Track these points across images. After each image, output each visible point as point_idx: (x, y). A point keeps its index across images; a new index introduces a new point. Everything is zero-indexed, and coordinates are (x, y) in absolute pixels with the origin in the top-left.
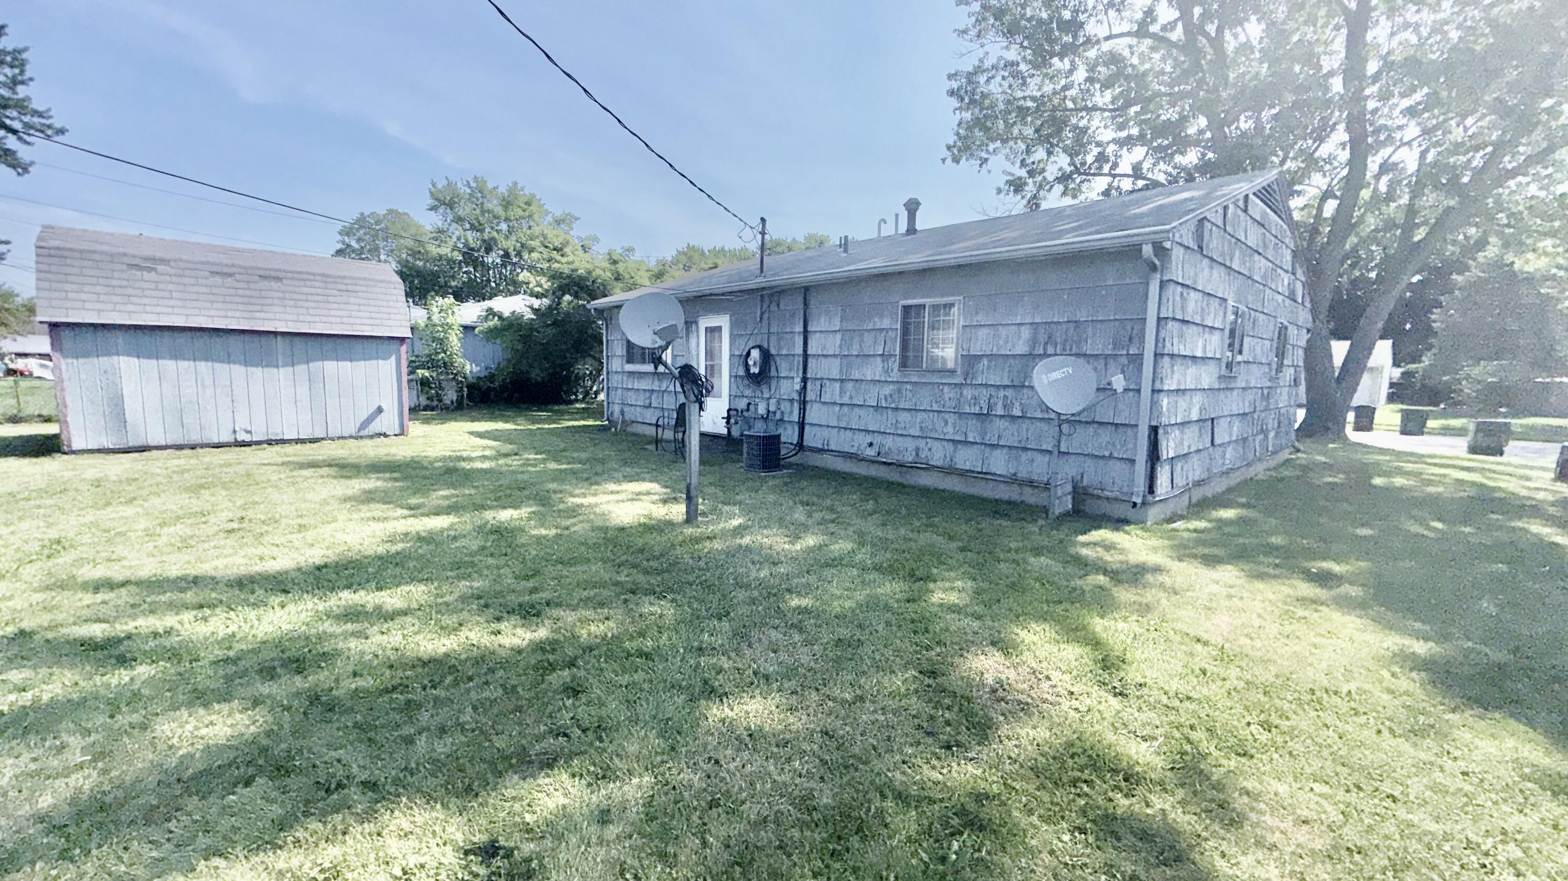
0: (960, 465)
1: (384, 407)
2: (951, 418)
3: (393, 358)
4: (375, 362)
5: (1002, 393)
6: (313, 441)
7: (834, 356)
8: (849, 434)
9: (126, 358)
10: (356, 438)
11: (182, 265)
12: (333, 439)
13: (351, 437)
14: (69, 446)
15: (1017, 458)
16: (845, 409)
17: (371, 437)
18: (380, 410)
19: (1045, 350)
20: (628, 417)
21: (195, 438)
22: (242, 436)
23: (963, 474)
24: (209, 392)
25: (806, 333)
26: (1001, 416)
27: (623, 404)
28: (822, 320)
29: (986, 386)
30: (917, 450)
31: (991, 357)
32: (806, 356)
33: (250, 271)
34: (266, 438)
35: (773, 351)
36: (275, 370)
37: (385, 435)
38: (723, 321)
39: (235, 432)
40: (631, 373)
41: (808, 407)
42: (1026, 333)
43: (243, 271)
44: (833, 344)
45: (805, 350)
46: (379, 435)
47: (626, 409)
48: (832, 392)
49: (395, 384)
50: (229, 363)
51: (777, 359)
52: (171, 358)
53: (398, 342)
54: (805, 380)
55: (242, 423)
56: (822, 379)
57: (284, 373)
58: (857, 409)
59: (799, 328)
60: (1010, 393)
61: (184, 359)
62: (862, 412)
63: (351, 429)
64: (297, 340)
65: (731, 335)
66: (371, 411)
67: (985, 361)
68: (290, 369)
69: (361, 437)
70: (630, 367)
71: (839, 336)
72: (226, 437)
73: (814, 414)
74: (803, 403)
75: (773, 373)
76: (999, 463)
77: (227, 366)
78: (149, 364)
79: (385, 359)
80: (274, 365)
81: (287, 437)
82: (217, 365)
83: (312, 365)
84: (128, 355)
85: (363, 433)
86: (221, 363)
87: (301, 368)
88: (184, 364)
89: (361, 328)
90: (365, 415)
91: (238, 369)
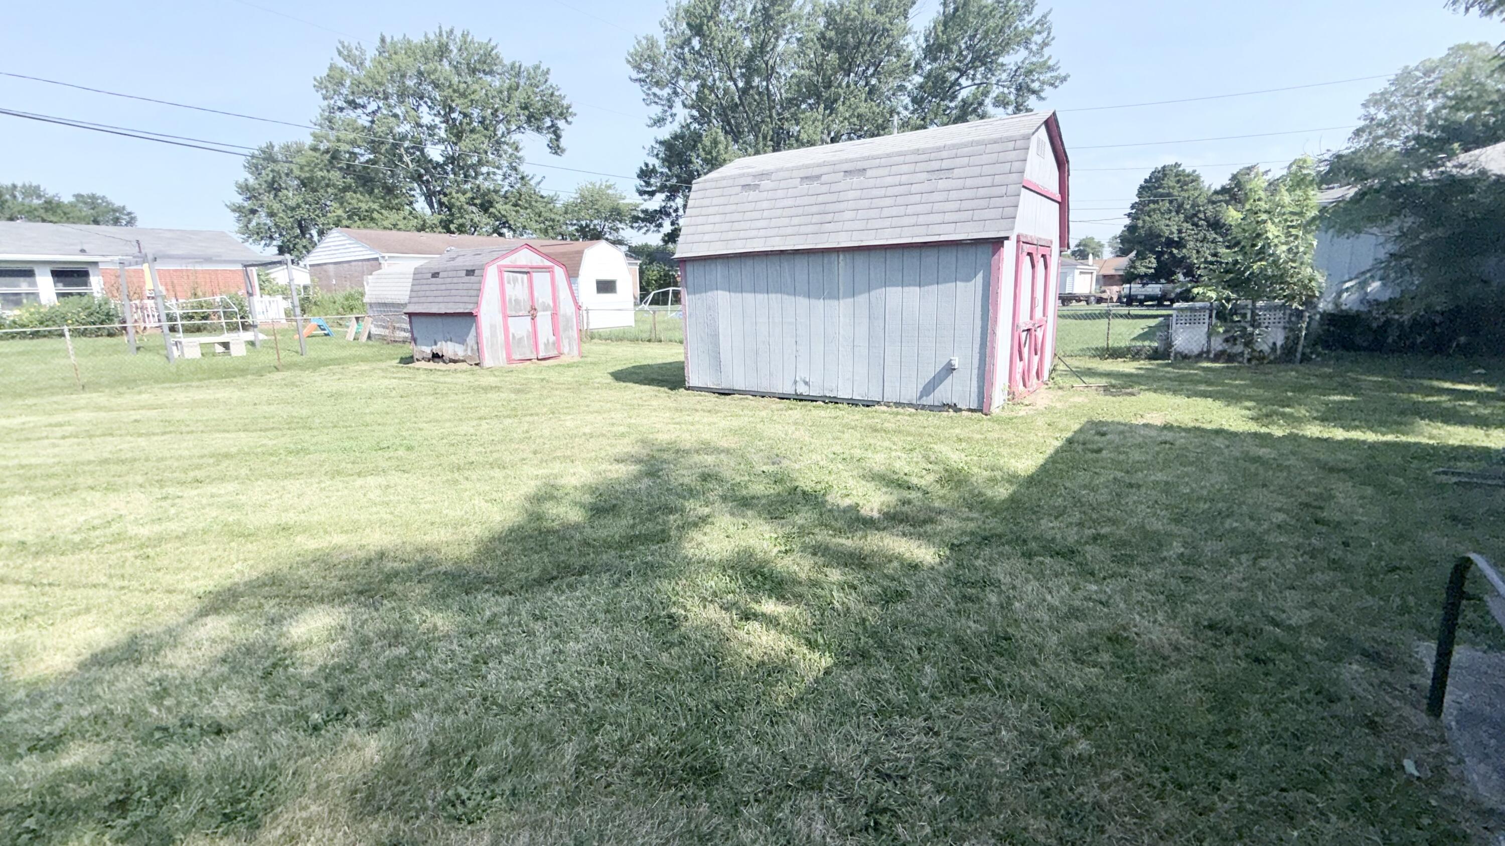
1: (956, 363)
3: (980, 275)
4: (952, 285)
6: (868, 404)
9: (722, 292)
10: (916, 407)
12: (887, 405)
13: (910, 405)
14: (689, 382)
17: (932, 408)
18: (950, 369)
21: (765, 385)
22: (802, 390)
34: (821, 394)
36: (836, 302)
37: (957, 410)
39: (795, 382)
46: (946, 407)
49: (978, 323)
50: (796, 294)
53: (989, 249)
55: (802, 371)
57: (842, 308)
63: (911, 393)
64: (862, 257)
66: (938, 368)
68: (850, 301)
69: (923, 407)
72: (789, 390)
77: (793, 298)
78: (737, 297)
79: (968, 279)
80: (834, 295)
81: (841, 395)
82: (785, 297)
83: (873, 293)
84: (722, 289)
85: (927, 401)
86: (788, 294)
87: (862, 298)
88: (760, 296)
89: (936, 229)
90: (930, 373)
91: (803, 301)
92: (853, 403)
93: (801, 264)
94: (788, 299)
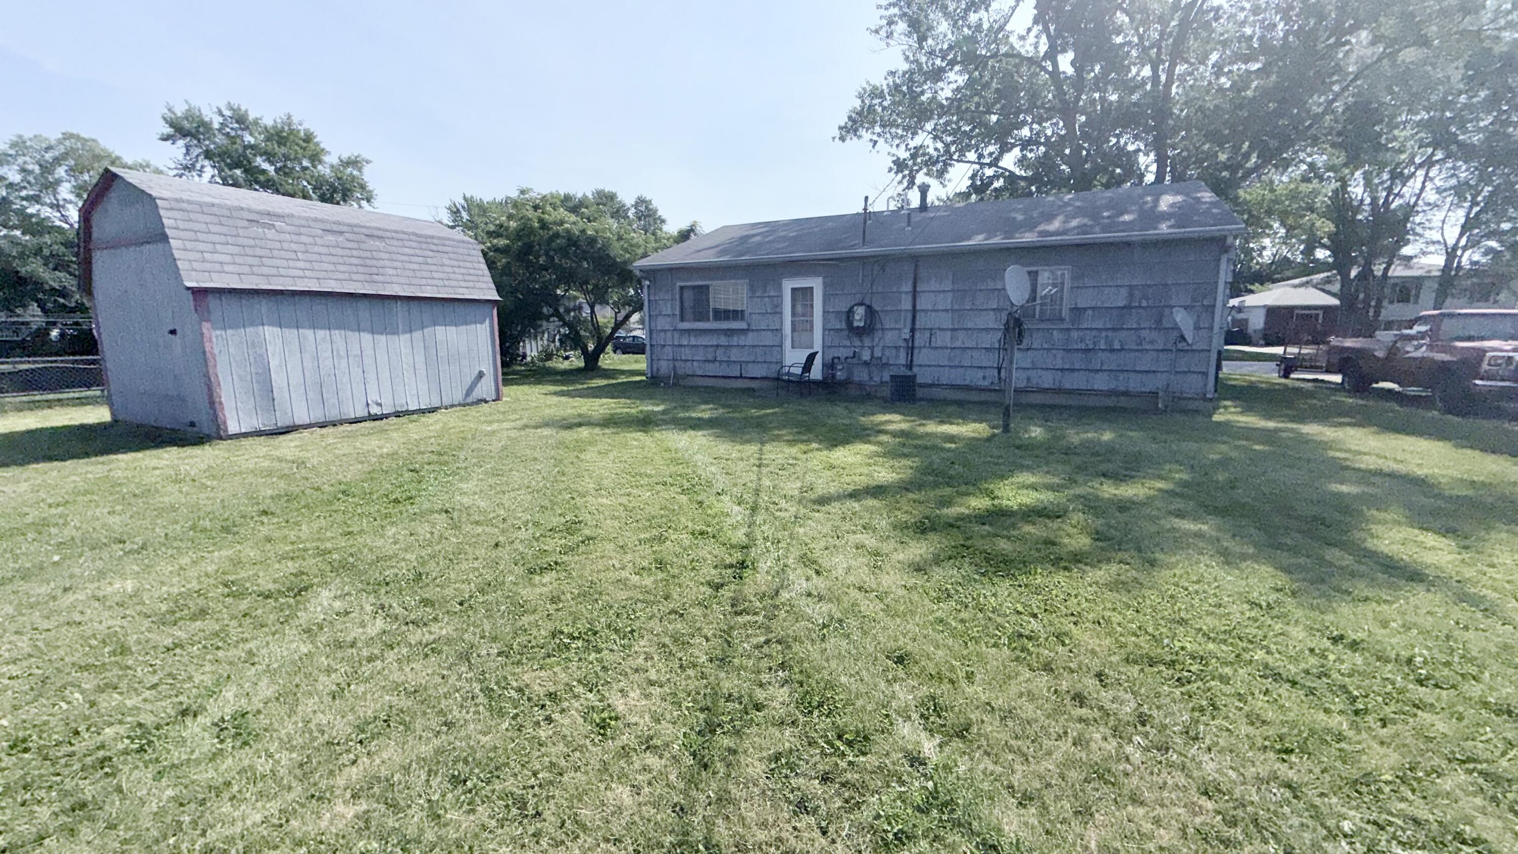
0: (1067, 386)
1: (483, 372)
2: (1060, 354)
3: (487, 322)
4: (473, 326)
5: (1104, 334)
6: (431, 411)
7: (947, 311)
8: (962, 370)
9: (271, 328)
10: (463, 405)
11: (297, 222)
12: (446, 408)
13: (460, 405)
14: (226, 430)
15: (1116, 379)
16: (958, 352)
17: (472, 404)
18: (481, 375)
19: (1140, 302)
20: (680, 372)
21: (333, 415)
22: (375, 410)
23: (1070, 392)
24: (344, 362)
25: (915, 293)
26: (1103, 350)
27: (674, 360)
28: (933, 282)
29: (1091, 329)
30: (1028, 379)
31: (1093, 308)
32: (914, 311)
33: (355, 229)
34: (392, 410)
35: (876, 307)
36: (396, 337)
37: (486, 402)
38: (816, 284)
39: (367, 405)
40: (689, 331)
41: (916, 351)
42: (1124, 292)
43: (349, 229)
44: (945, 301)
45: (914, 306)
46: (480, 401)
47: (678, 364)
48: (942, 339)
49: (490, 349)
50: (359, 330)
51: (882, 315)
52: (310, 328)
53: (489, 305)
54: (913, 330)
55: (373, 397)
56: (931, 329)
57: (403, 341)
58: (969, 352)
59: (907, 287)
60: (1110, 334)
61: (321, 328)
62: (976, 354)
63: (459, 397)
64: (414, 305)
65: (824, 295)
66: (473, 377)
67: (1090, 312)
68: (408, 336)
69: (468, 404)
70: (686, 325)
71: (950, 295)
72: (361, 412)
73: (921, 357)
74: (911, 350)
75: (878, 326)
76: (1101, 382)
77: (357, 334)
78: (291, 334)
79: (482, 322)
80: (395, 332)
81: (411, 408)
82: (349, 333)
83: (426, 331)
84: (271, 324)
85: (469, 400)
86: (352, 330)
87: (417, 334)
88: (321, 333)
89: (461, 290)
90: (468, 381)
91: (366, 337)
92: (422, 412)
93: (363, 305)
94: (353, 336)
